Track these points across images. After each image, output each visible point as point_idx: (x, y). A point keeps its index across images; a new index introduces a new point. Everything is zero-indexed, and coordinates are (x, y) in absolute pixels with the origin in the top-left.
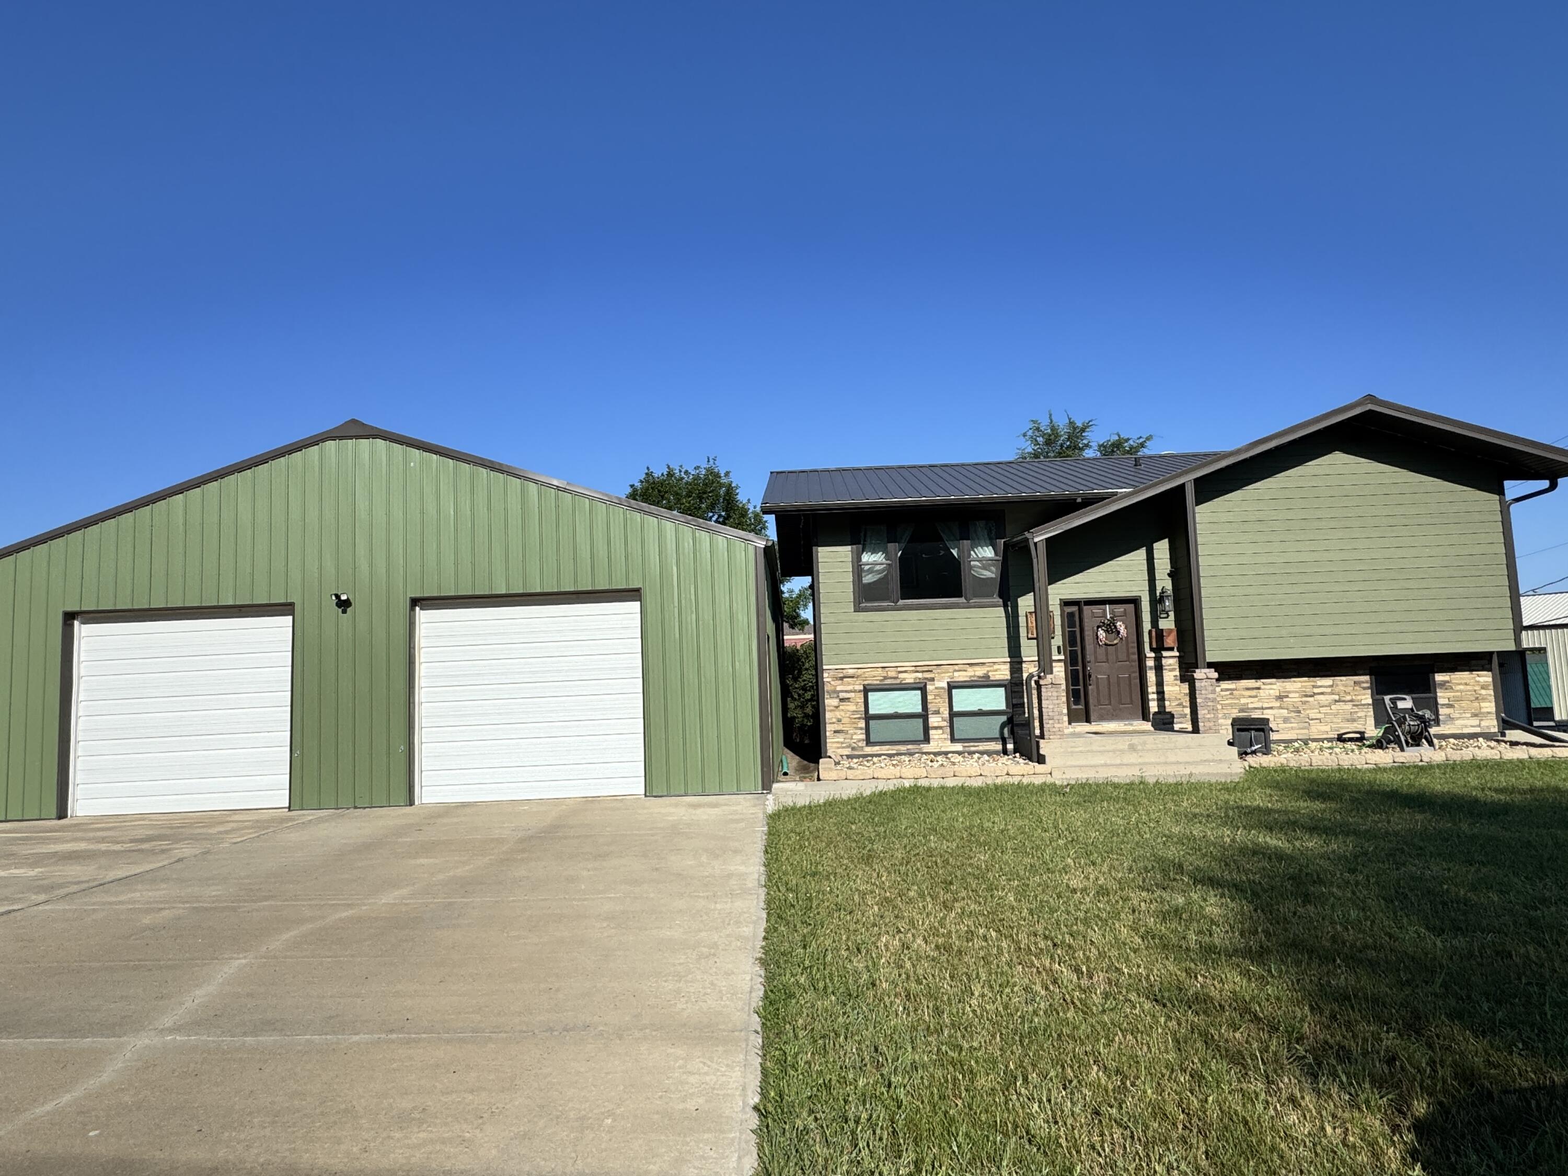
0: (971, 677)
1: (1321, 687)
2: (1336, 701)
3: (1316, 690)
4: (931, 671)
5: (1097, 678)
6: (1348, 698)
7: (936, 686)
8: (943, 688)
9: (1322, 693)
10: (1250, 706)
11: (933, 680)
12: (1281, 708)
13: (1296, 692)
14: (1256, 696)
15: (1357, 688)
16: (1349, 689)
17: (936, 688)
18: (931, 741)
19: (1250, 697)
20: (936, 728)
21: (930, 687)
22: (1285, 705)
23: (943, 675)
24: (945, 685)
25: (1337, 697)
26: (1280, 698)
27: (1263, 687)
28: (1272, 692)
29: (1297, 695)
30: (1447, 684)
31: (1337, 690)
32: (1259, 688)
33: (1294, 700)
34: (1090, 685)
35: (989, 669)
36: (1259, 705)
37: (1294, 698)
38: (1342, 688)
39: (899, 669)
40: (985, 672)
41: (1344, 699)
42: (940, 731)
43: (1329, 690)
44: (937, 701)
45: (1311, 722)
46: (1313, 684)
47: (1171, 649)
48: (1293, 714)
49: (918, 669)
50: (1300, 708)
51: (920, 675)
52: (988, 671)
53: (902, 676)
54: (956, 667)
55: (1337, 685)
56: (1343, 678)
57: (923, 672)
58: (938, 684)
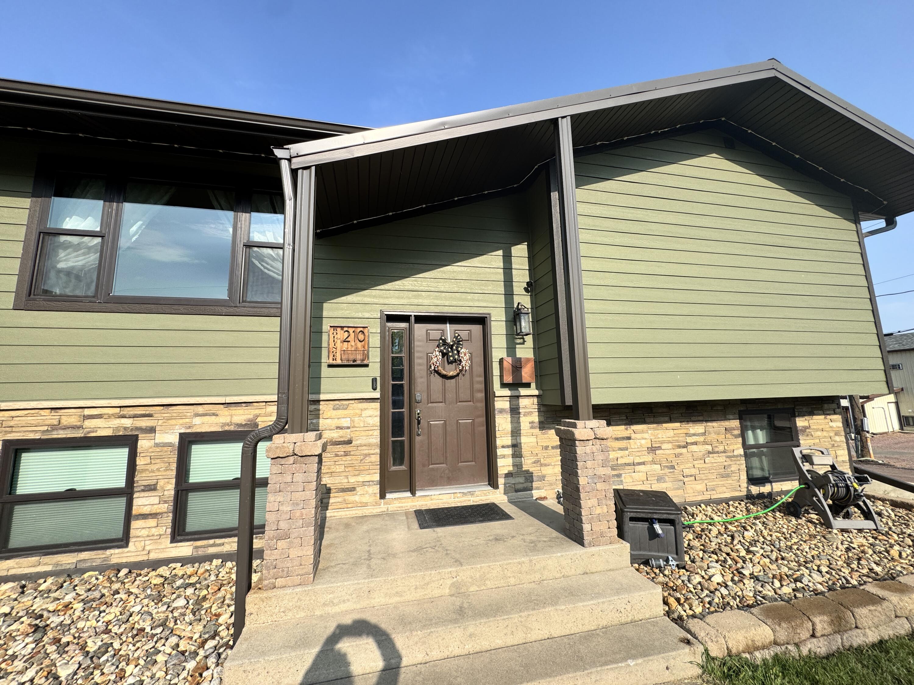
0: (225, 424)
1: (694, 435)
2: (710, 453)
3: (690, 440)
4: (150, 415)
5: (429, 426)
6: (721, 448)
7: (157, 441)
8: (170, 445)
9: (695, 443)
10: (620, 461)
11: (152, 430)
12: (653, 462)
13: (669, 442)
14: (626, 449)
15: (728, 436)
16: (721, 437)
17: (157, 445)
18: (132, 540)
19: (621, 449)
20: (144, 516)
21: (143, 444)
22: (657, 458)
23: (173, 422)
24: (175, 439)
25: (709, 448)
26: (652, 449)
27: (633, 436)
28: (643, 442)
29: (670, 446)
30: (808, 430)
31: (709, 438)
32: (629, 438)
33: (668, 452)
34: (418, 435)
35: (257, 412)
36: (629, 460)
37: (667, 449)
38: (715, 436)
39: (87, 412)
40: (251, 417)
41: (716, 450)
42: (152, 522)
43: (701, 439)
44: (154, 467)
45: (686, 479)
46: (685, 431)
47: (528, 385)
48: (667, 471)
49: (126, 411)
50: (674, 463)
51: (128, 423)
52: (257, 416)
53: (89, 424)
54: (200, 409)
55: (710, 433)
56: (715, 424)
57: (135, 416)
58: (160, 438)
